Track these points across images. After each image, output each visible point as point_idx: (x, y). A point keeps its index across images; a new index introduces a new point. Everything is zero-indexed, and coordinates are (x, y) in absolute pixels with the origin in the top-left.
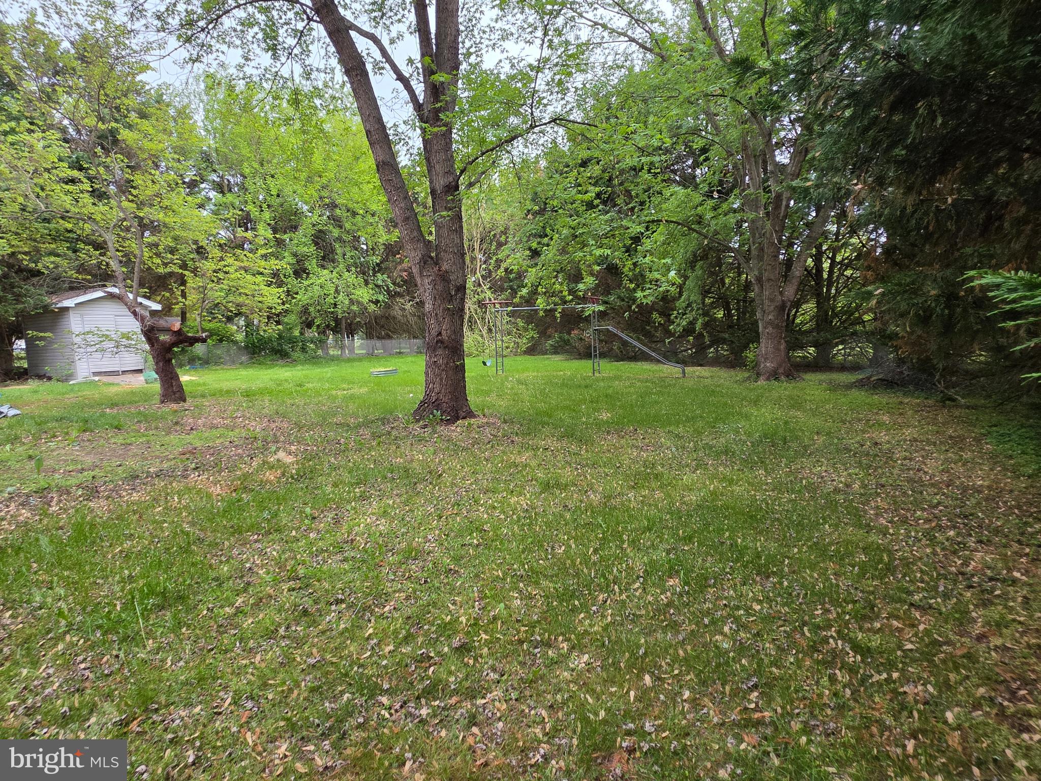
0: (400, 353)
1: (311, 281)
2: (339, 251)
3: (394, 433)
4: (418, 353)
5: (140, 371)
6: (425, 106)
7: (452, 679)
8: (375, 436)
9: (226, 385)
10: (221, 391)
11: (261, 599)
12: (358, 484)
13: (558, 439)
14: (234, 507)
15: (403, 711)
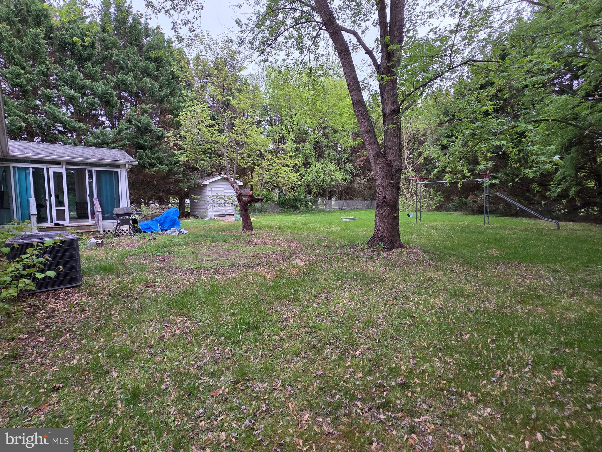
0: (357, 208)
1: (312, 169)
2: (327, 152)
3: (356, 254)
4: (367, 208)
5: (233, 215)
6: (381, 66)
7: (398, 402)
8: (345, 254)
9: (270, 223)
10: (268, 226)
11: (292, 335)
12: (338, 280)
13: (460, 266)
14: (277, 285)
15: (370, 413)
